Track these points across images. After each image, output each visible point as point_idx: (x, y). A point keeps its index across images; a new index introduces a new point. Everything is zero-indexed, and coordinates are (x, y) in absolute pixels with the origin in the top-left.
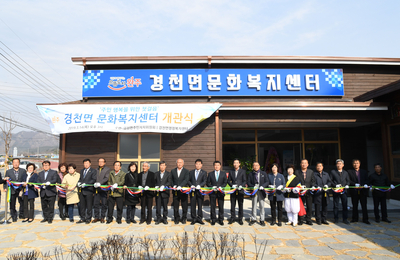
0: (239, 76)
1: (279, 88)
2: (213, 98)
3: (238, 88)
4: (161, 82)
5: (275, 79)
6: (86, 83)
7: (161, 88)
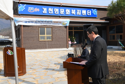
0: (69, 10)
1: (80, 14)
3: (69, 14)
5: (79, 11)
6: (20, 9)
7: (46, 12)
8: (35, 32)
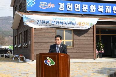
0: (95, 6)
1: (110, 12)
2: (84, 15)
3: (95, 11)
4: (63, 6)
5: (109, 8)
6: (29, 4)
7: (64, 9)
8: (50, 35)
